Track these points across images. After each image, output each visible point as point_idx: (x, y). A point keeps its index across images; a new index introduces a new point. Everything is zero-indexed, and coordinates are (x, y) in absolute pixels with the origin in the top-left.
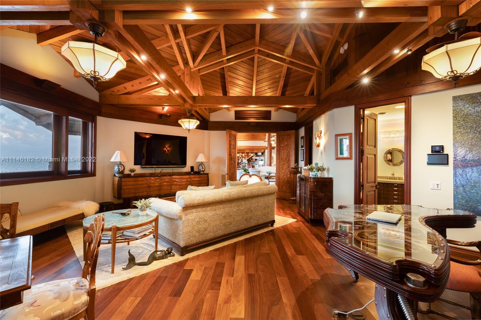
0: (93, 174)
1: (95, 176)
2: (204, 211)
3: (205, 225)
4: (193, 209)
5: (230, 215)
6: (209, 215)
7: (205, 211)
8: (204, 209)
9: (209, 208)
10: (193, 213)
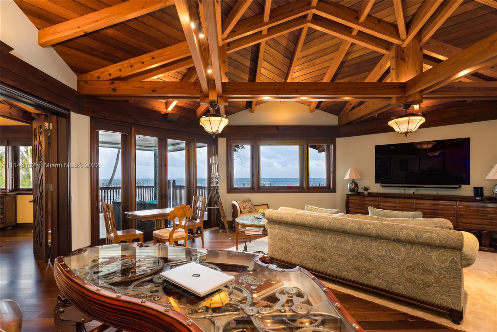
0: (334, 191)
1: (336, 192)
2: (287, 230)
3: (288, 245)
4: (276, 225)
5: (324, 249)
6: (292, 236)
7: (289, 231)
8: (287, 229)
9: (292, 230)
10: (275, 228)
